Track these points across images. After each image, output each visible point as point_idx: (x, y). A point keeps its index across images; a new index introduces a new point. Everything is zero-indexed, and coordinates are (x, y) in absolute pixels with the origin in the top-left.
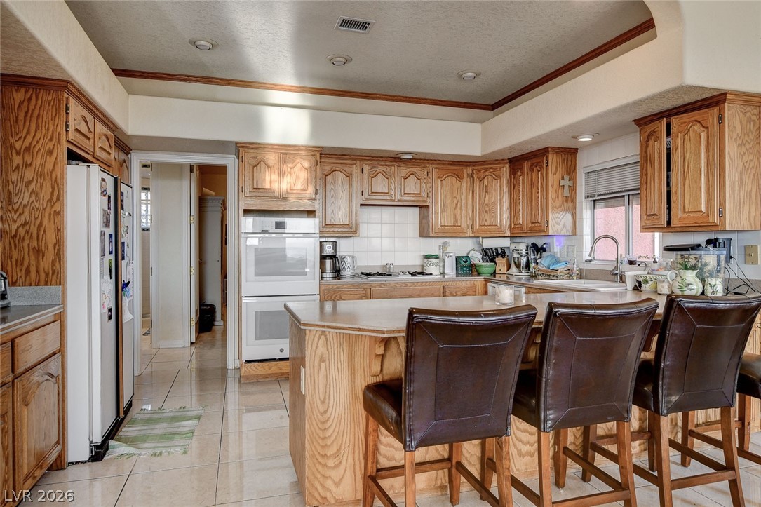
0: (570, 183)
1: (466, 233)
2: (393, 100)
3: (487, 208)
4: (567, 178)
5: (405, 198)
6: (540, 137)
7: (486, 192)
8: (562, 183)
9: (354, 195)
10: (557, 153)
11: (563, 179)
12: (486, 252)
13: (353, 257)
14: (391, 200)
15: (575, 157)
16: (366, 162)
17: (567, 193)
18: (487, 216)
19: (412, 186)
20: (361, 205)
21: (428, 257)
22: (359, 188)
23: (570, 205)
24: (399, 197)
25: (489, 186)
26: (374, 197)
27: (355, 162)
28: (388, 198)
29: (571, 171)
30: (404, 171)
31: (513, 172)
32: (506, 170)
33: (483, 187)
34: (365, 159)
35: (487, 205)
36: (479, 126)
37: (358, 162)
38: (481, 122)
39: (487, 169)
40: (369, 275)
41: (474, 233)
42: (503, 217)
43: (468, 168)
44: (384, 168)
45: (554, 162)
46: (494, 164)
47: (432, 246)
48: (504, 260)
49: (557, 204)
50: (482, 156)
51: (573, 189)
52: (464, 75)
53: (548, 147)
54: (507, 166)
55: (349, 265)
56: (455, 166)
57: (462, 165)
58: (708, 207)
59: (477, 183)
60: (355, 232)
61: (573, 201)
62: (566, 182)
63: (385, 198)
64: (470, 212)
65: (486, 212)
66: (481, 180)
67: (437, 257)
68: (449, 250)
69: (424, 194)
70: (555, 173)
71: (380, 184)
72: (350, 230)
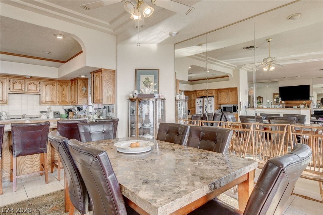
0: (86, 89)
1: (56, 104)
2: (23, 57)
3: (63, 96)
4: (84, 87)
5: (29, 91)
6: (67, 75)
7: (63, 90)
8: (82, 89)
9: (5, 90)
10: (81, 79)
11: (83, 87)
12: (66, 110)
13: (6, 112)
14: (23, 92)
15: (88, 81)
16: (11, 78)
17: (84, 92)
18: (63, 98)
19: (32, 87)
20: (9, 93)
21: (41, 112)
22: (7, 87)
23: (86, 95)
24: (27, 91)
25: (64, 88)
26: (15, 91)
27: (6, 78)
28: (22, 91)
29: (86, 85)
30: (29, 82)
31: (72, 84)
32: (70, 83)
33: (62, 89)
34: (11, 77)
35: (63, 94)
36: (57, 69)
37: (7, 78)
38: (58, 67)
39: (63, 83)
40: (13, 119)
41: (59, 104)
42: (68, 99)
43: (57, 82)
44: (20, 81)
45: (79, 82)
46: (66, 81)
47: (45, 108)
48: (72, 113)
49: (81, 95)
50: (59, 78)
51: (87, 91)
52: (45, 52)
53: (77, 78)
54: (70, 82)
55: (4, 115)
56: (51, 81)
57: (55, 81)
58: (100, 98)
59: (60, 87)
60: (6, 103)
61: (87, 94)
62: (84, 89)
63: (20, 91)
64: (58, 97)
65: (63, 97)
66: (62, 86)
67: (46, 112)
68: (52, 109)
69: (38, 90)
70: (80, 86)
71: (18, 86)
72: (3, 102)
